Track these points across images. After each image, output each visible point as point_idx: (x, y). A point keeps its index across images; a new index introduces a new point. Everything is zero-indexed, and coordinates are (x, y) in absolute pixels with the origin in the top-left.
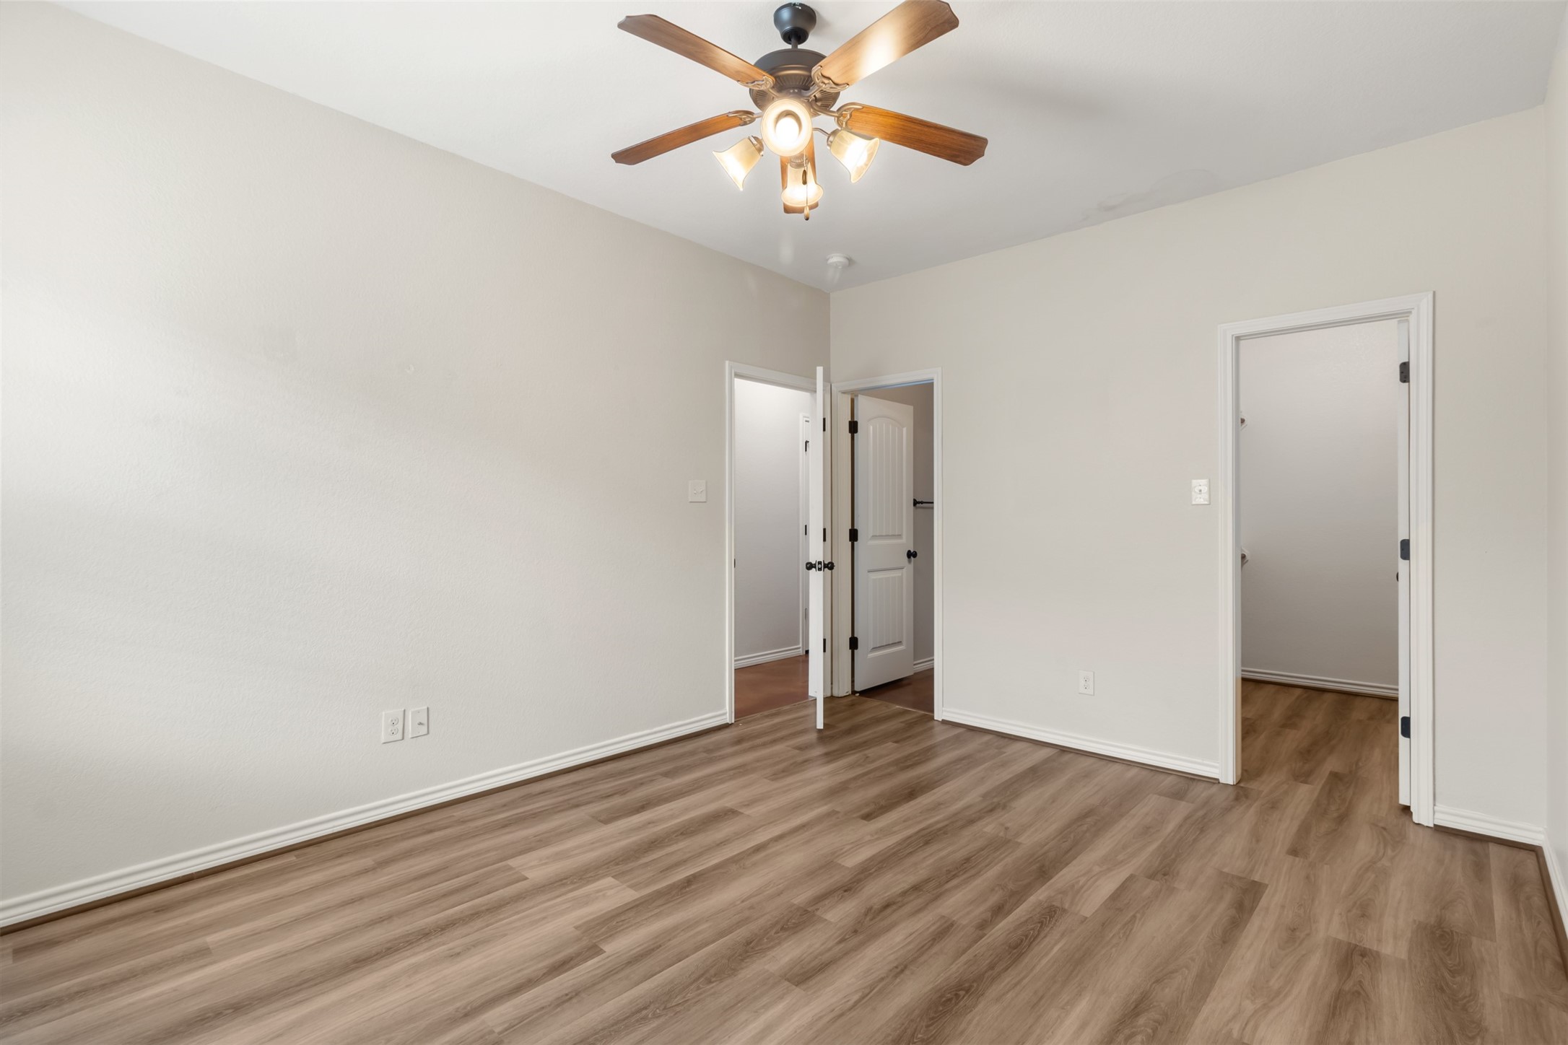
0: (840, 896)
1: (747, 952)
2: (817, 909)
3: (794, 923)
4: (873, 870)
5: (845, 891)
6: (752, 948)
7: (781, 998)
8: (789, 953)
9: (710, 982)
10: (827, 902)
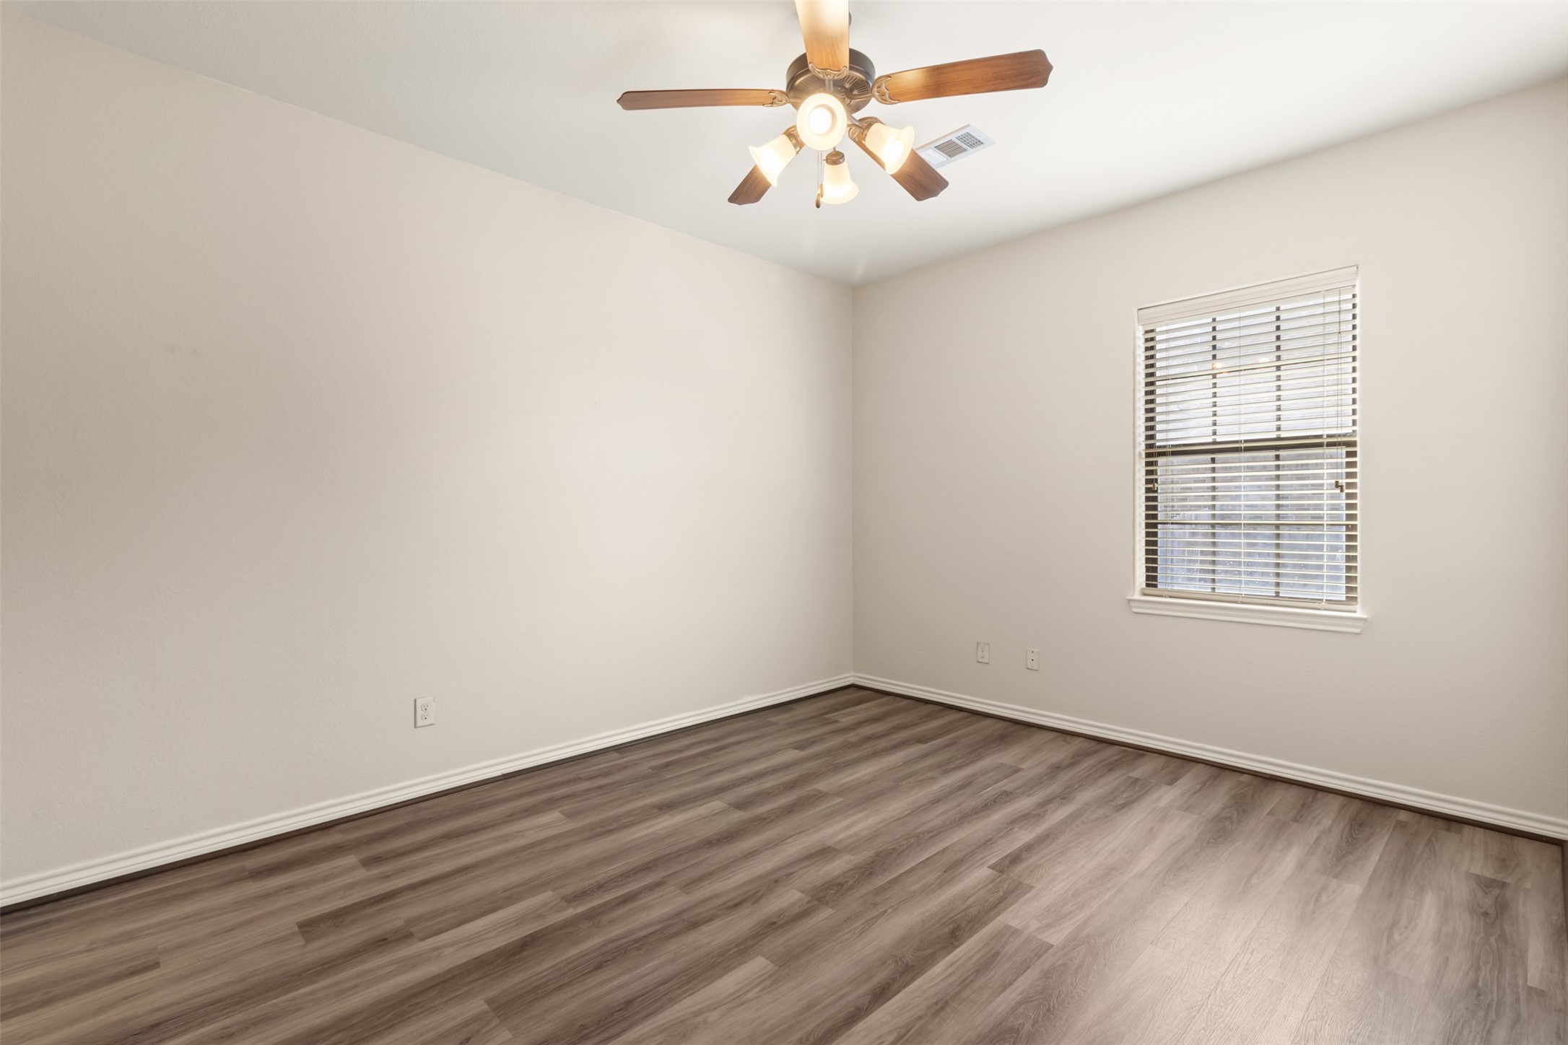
0: (782, 917)
1: (871, 868)
2: (808, 902)
3: (831, 889)
4: (733, 951)
5: (775, 923)
6: (867, 870)
7: (840, 841)
8: (837, 867)
9: (893, 849)
10: (798, 910)
